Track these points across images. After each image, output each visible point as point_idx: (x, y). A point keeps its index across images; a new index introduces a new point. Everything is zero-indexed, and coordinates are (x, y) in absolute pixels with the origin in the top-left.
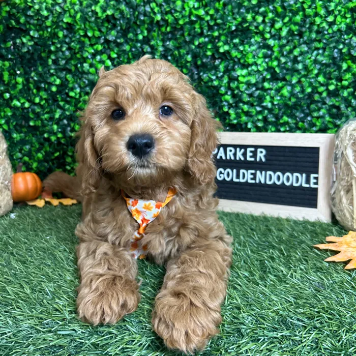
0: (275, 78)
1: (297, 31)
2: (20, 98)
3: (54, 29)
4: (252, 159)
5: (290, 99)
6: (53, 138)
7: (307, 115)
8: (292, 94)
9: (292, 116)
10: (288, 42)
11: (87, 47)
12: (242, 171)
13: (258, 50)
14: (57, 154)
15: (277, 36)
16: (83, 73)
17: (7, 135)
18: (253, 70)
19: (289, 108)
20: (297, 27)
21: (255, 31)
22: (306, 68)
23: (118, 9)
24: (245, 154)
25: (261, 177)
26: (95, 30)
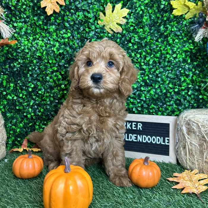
0: (147, 85)
1: (157, 61)
2: (12, 94)
3: (31, 59)
4: (135, 129)
5: (155, 96)
6: (29, 116)
7: (164, 104)
8: (156, 93)
9: (156, 104)
11: (49, 68)
12: (130, 135)
13: (138, 71)
14: (31, 124)
15: (147, 64)
16: (46, 81)
17: (4, 114)
19: (154, 100)
20: (158, 59)
21: (136, 61)
22: (162, 80)
23: (66, 49)
24: (131, 126)
25: (140, 138)
26: (53, 60)
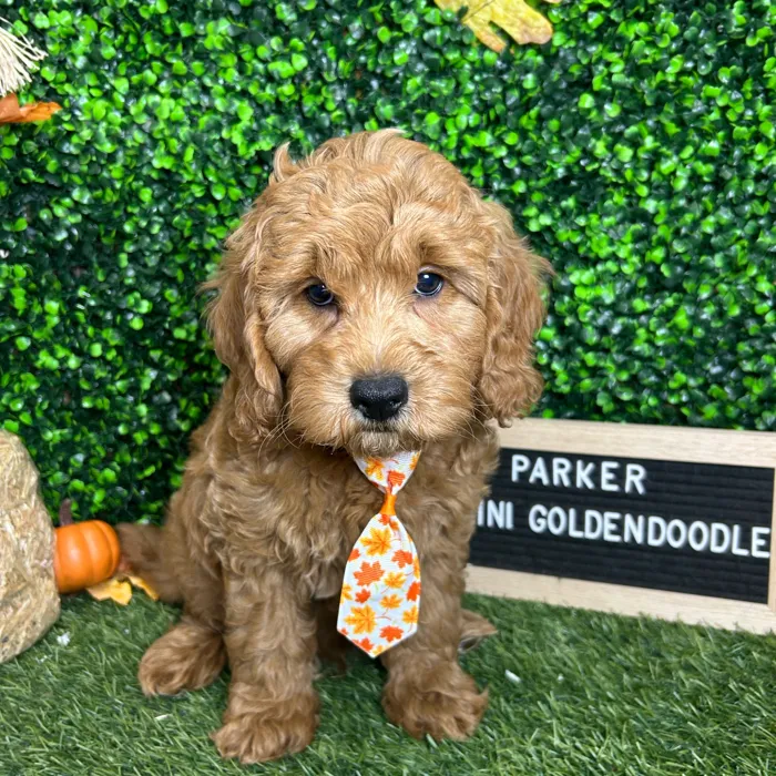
0: (657, 286)
1: (709, 175)
2: (57, 347)
3: (131, 183)
4: (614, 488)
5: (690, 333)
6: (140, 438)
7: (728, 367)
8: (695, 320)
9: (692, 369)
10: (690, 202)
11: (212, 226)
12: (589, 514)
13: (621, 227)
14: (150, 471)
15: (663, 190)
17: (30, 436)
18: (606, 272)
19: (687, 355)
20: (711, 168)
21: (614, 180)
22: (731, 263)
23: (287, 135)
24: (595, 476)
25: (634, 529)
26: (231, 185)
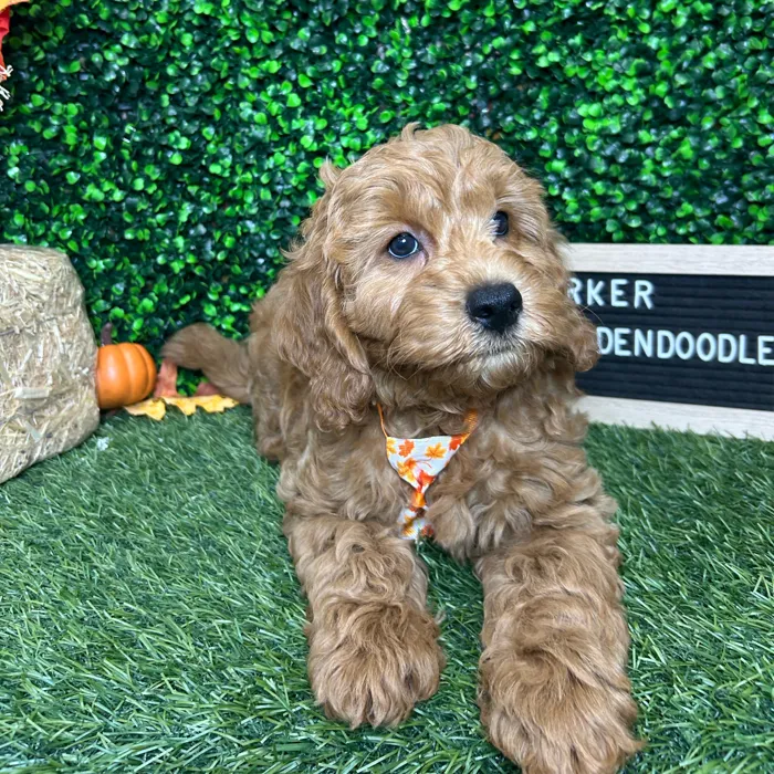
0: (662, 119)
1: (708, 14)
2: (104, 181)
3: (173, 29)
4: (624, 304)
5: (696, 166)
6: (177, 266)
7: (735, 198)
8: (700, 153)
9: (700, 201)
10: (690, 39)
11: (246, 67)
12: (600, 330)
13: (625, 62)
14: (185, 300)
15: (665, 28)
16: (241, 123)
17: (78, 262)
18: (614, 104)
19: (695, 186)
20: (710, 6)
21: (617, 18)
24: (605, 293)
25: (644, 343)
26: (263, 29)
